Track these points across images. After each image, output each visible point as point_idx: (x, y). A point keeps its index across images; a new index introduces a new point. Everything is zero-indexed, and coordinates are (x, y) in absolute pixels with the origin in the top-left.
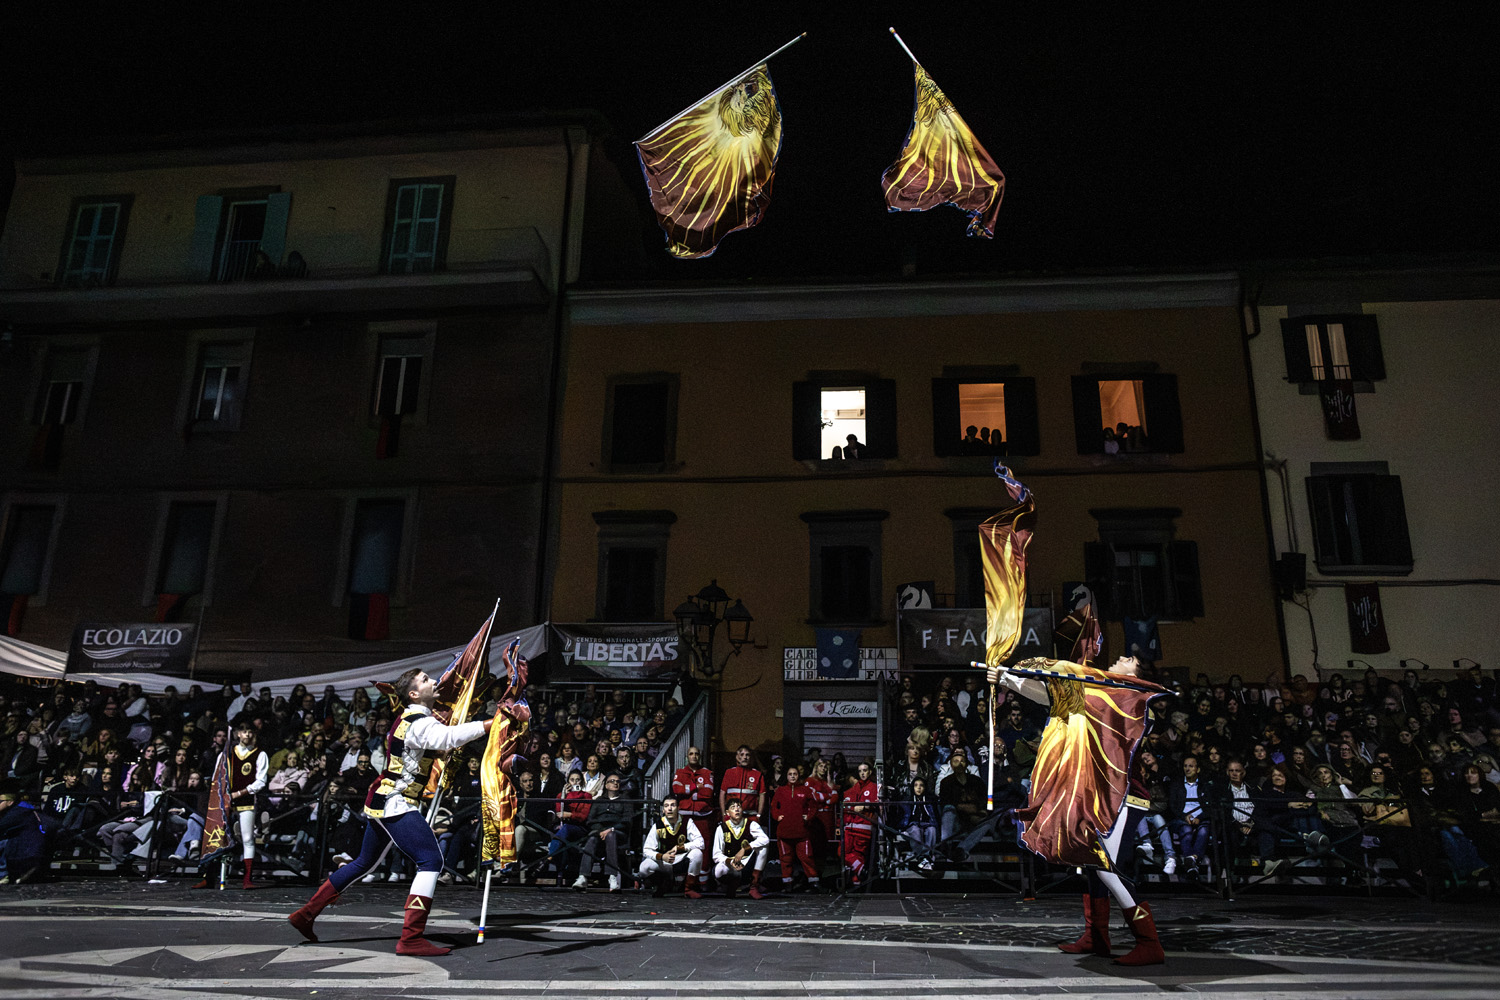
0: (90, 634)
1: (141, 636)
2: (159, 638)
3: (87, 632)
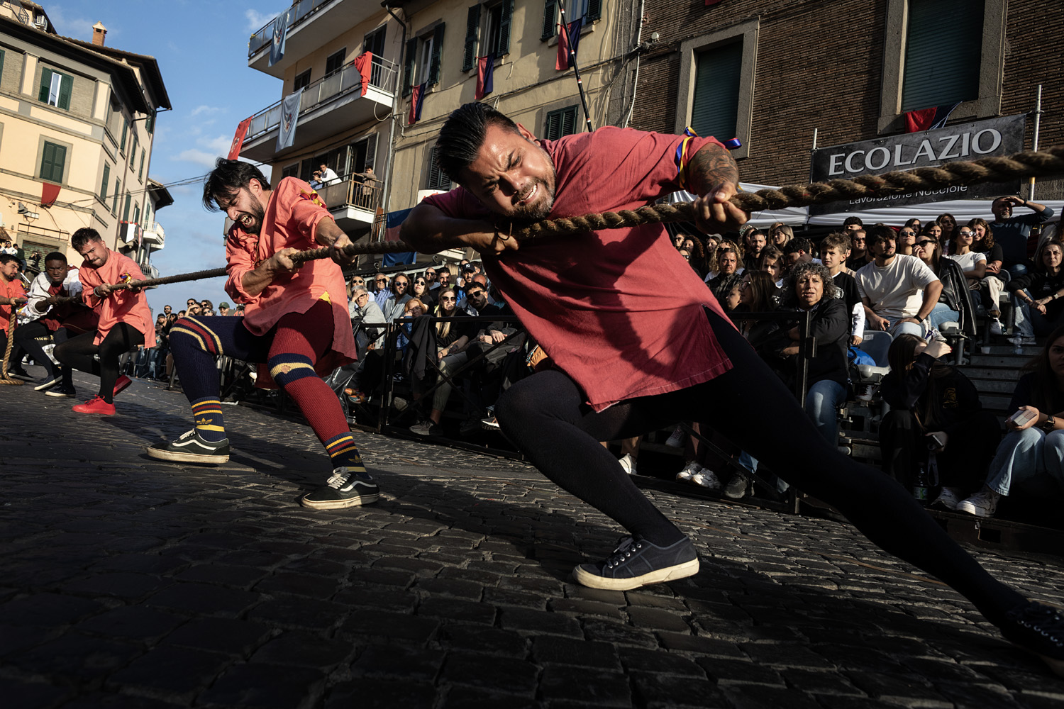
0: (837, 160)
1: (923, 150)
2: (957, 147)
3: (833, 158)
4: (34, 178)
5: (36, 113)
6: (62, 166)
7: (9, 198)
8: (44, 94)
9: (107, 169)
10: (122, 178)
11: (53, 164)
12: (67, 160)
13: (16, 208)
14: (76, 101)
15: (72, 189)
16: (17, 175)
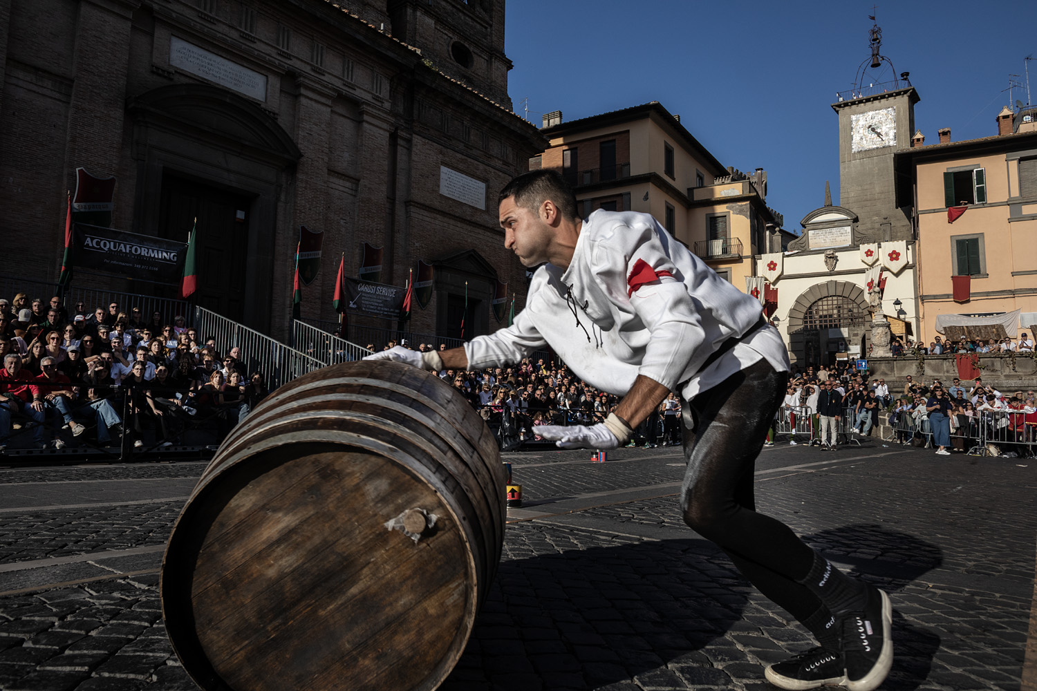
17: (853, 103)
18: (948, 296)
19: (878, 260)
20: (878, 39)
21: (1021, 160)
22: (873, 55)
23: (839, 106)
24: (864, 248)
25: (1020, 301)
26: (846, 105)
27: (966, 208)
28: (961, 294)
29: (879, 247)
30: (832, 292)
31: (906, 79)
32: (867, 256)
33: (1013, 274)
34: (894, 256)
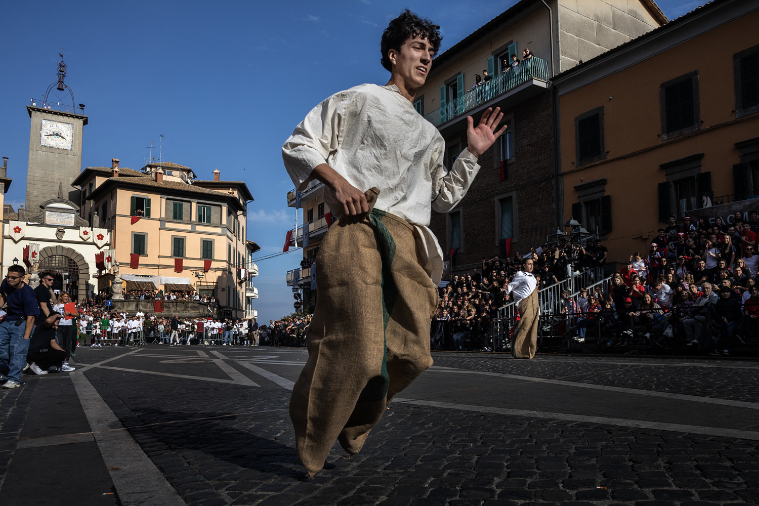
4: (200, 259)
5: (199, 228)
6: (211, 251)
7: (191, 271)
8: (200, 219)
9: (230, 246)
10: (235, 247)
11: (207, 250)
12: (213, 247)
13: (194, 275)
14: (214, 218)
15: (216, 260)
16: (193, 259)
17: (44, 111)
18: (128, 264)
19: (89, 238)
20: (63, 72)
21: (167, 199)
22: (59, 82)
23: (33, 109)
24: (83, 229)
25: (162, 271)
26: (39, 110)
27: (141, 218)
28: (134, 264)
29: (92, 230)
30: (59, 253)
31: (82, 109)
32: (84, 234)
33: (159, 257)
34: (100, 237)
